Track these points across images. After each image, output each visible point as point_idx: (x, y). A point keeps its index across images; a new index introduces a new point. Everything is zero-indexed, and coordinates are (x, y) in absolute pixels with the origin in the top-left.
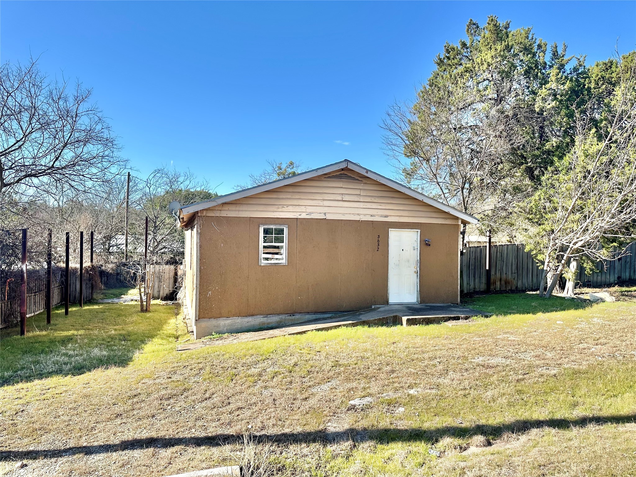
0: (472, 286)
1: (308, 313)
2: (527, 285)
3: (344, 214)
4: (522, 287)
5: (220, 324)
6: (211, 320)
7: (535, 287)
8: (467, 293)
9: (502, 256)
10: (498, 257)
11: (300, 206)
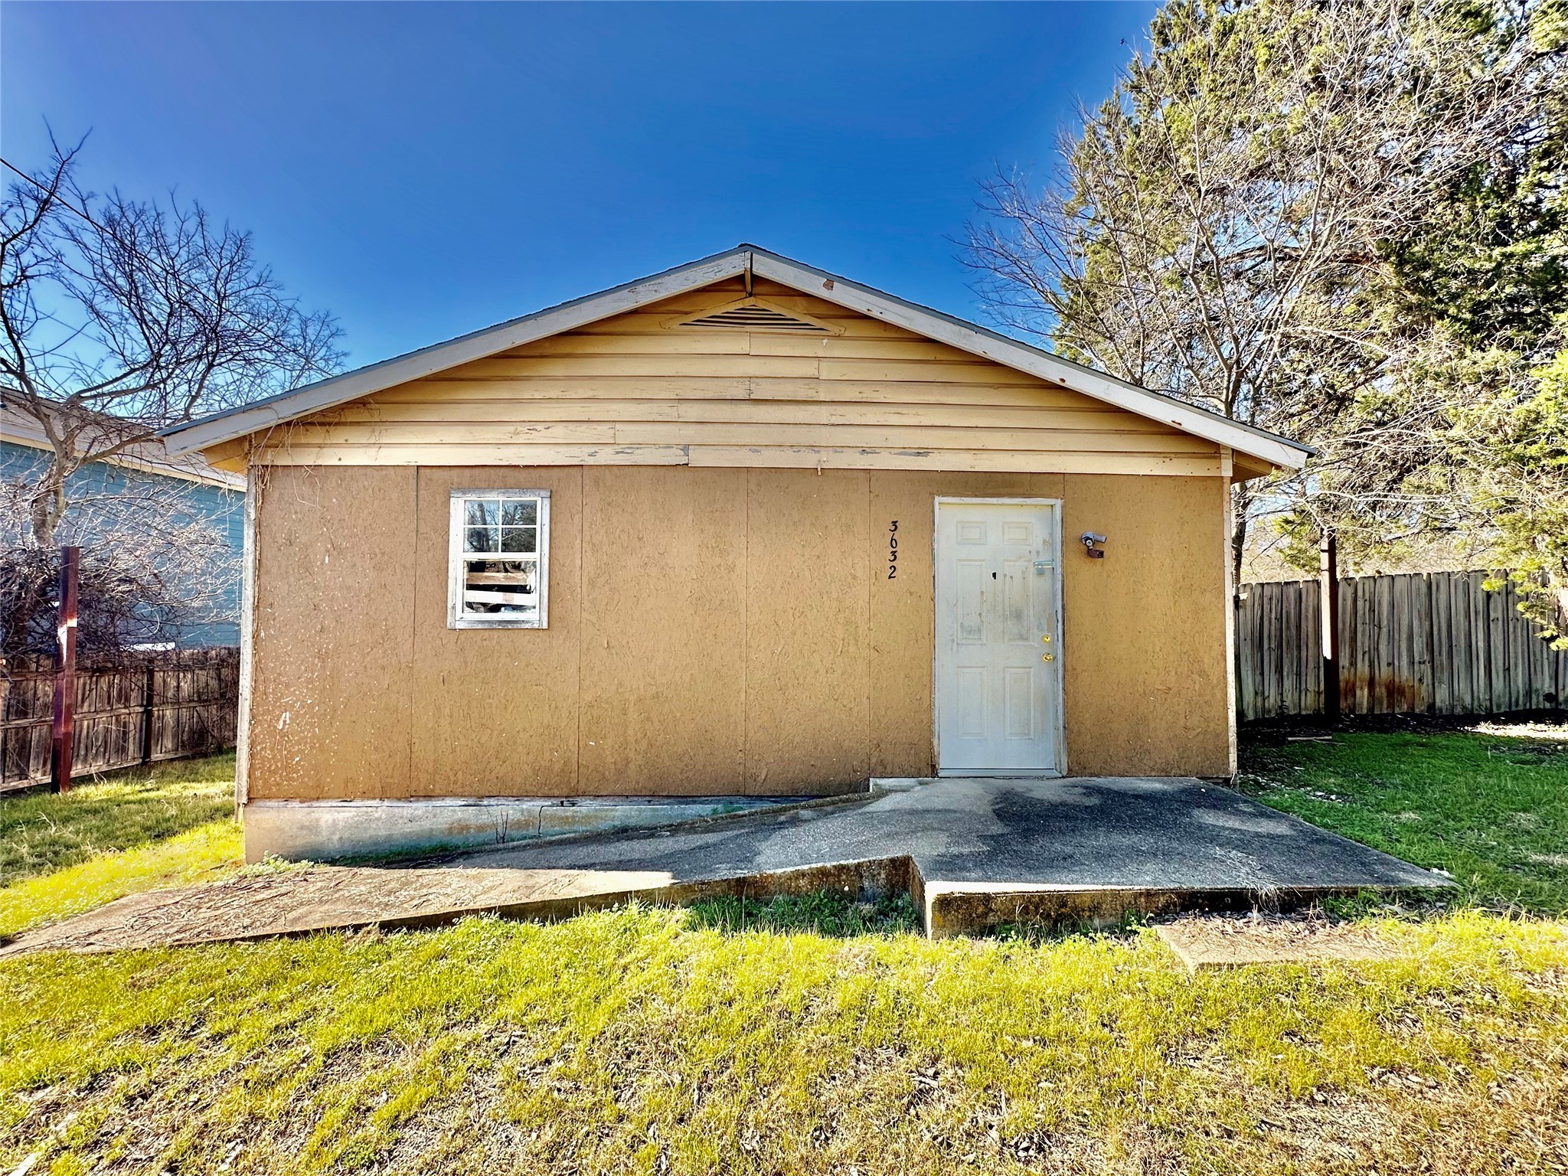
0: (1272, 700)
1: (625, 797)
2: (1468, 700)
3: (755, 448)
4: (1453, 707)
5: (317, 820)
6: (291, 804)
7: (1499, 707)
8: (1256, 720)
9: (1372, 610)
10: (1360, 613)
11: (595, 425)
